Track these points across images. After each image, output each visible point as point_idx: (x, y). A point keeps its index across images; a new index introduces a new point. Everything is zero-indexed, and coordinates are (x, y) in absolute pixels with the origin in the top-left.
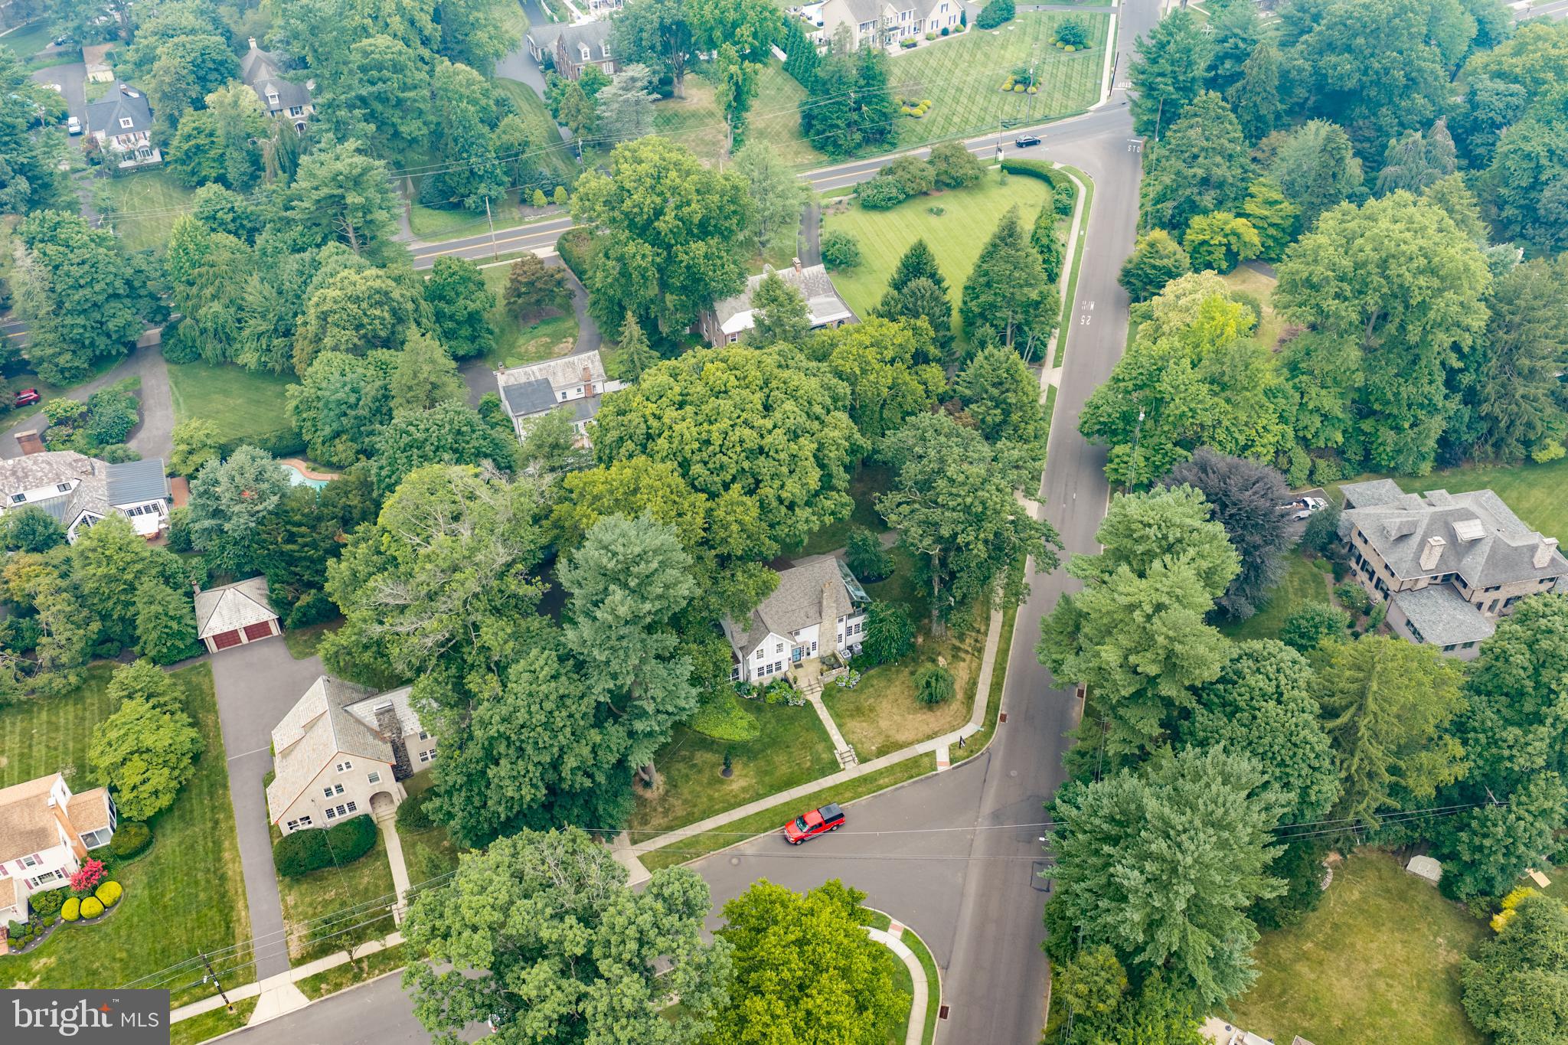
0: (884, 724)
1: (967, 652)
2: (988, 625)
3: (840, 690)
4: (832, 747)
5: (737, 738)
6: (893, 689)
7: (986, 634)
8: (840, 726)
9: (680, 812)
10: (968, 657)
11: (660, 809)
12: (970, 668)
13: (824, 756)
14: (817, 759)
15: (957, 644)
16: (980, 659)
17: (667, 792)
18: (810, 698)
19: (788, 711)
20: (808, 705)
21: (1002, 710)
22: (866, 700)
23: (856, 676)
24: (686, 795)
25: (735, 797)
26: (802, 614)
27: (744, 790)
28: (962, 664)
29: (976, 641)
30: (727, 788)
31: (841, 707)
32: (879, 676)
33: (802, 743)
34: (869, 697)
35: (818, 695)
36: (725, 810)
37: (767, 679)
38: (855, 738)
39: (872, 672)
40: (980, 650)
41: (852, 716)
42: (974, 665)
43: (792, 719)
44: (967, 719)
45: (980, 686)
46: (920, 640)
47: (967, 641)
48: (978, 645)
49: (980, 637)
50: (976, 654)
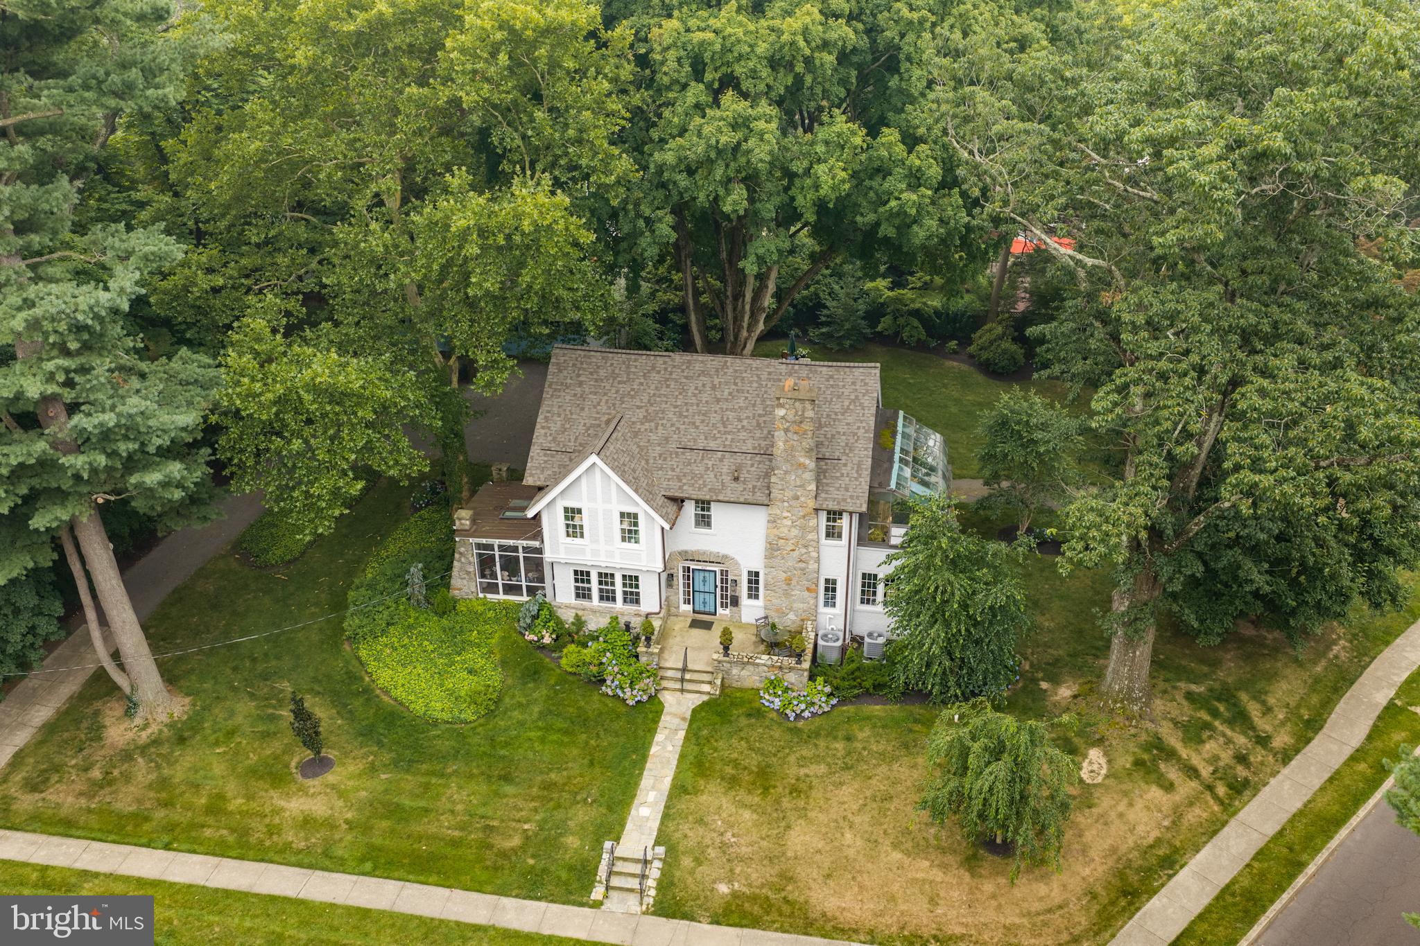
0: (800, 838)
1: (1191, 772)
2: (1303, 740)
3: (757, 713)
4: (613, 829)
5: (419, 707)
6: (901, 770)
7: (1286, 757)
8: (679, 790)
9: (124, 801)
10: (1186, 788)
11: (96, 774)
12: (1177, 814)
13: (572, 841)
14: (546, 842)
15: (1173, 740)
16: (1229, 809)
17: (156, 742)
18: (669, 699)
19: (593, 704)
20: (650, 710)
22: (803, 762)
23: (819, 694)
24: (178, 773)
25: (272, 831)
26: (726, 467)
27: (307, 823)
28: (1155, 793)
29: (1242, 759)
30: (276, 799)
31: (729, 747)
32: (886, 725)
33: (548, 786)
34: (817, 759)
35: (693, 701)
36: (220, 850)
37: (597, 613)
38: (689, 834)
39: (877, 709)
40: (1241, 789)
41: (733, 782)
42: (1195, 815)
43: (583, 721)
45: (1185, 877)
46: (1065, 692)
47: (1210, 747)
48: (1241, 772)
49: (1258, 756)
50: (1221, 790)
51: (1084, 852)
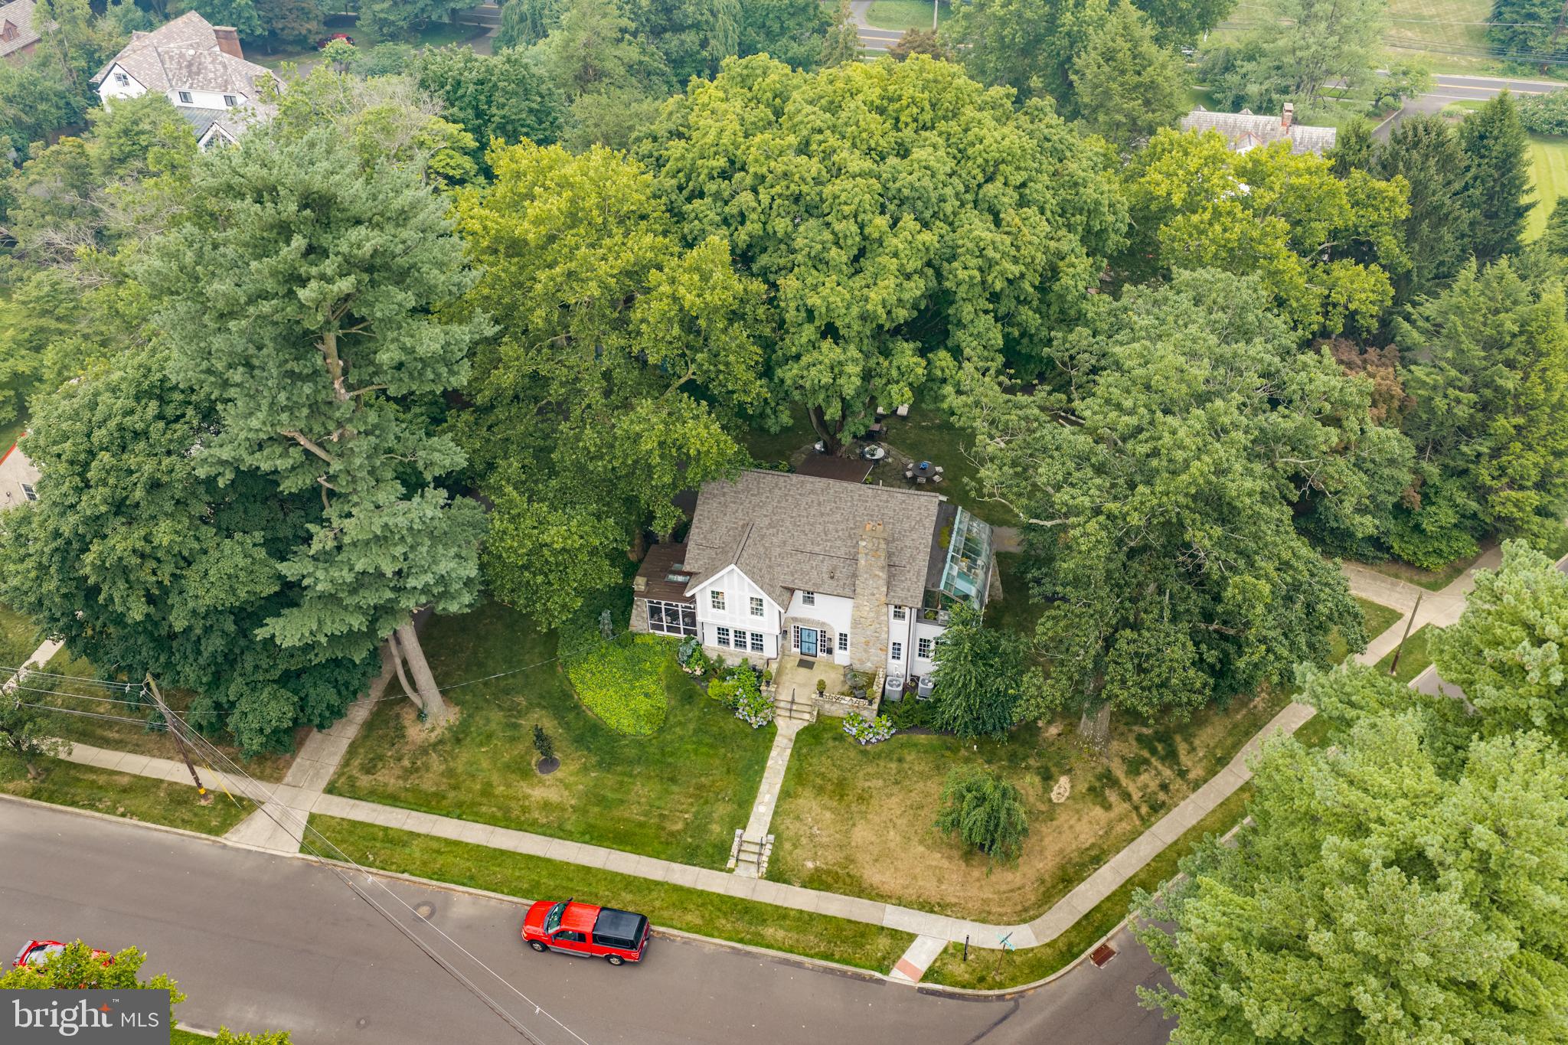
0: (861, 833)
1: (1126, 796)
2: (1212, 773)
3: (840, 738)
4: (740, 820)
5: (612, 722)
6: (933, 786)
7: (1196, 786)
8: (785, 794)
9: (428, 783)
10: (1120, 807)
11: (406, 763)
12: (1110, 828)
13: (715, 828)
14: (699, 827)
15: (1119, 771)
16: (1146, 822)
17: (441, 742)
18: (781, 723)
19: (729, 726)
20: (768, 732)
21: (1113, 939)
22: (868, 777)
23: (883, 727)
24: (460, 765)
25: (525, 810)
26: (825, 568)
27: (546, 806)
28: (1098, 811)
29: (1164, 787)
30: (524, 788)
31: (820, 764)
32: (929, 750)
33: (700, 787)
34: (878, 775)
35: (799, 725)
36: (492, 821)
37: (733, 657)
38: (790, 826)
39: (922, 738)
40: (1157, 808)
41: (820, 790)
42: (1124, 827)
43: (722, 738)
44: (1025, 915)
45: (1105, 870)
46: (1053, 731)
47: (1144, 778)
48: (1162, 796)
49: (1177, 784)
50: (1144, 810)
51: (1041, 852)
